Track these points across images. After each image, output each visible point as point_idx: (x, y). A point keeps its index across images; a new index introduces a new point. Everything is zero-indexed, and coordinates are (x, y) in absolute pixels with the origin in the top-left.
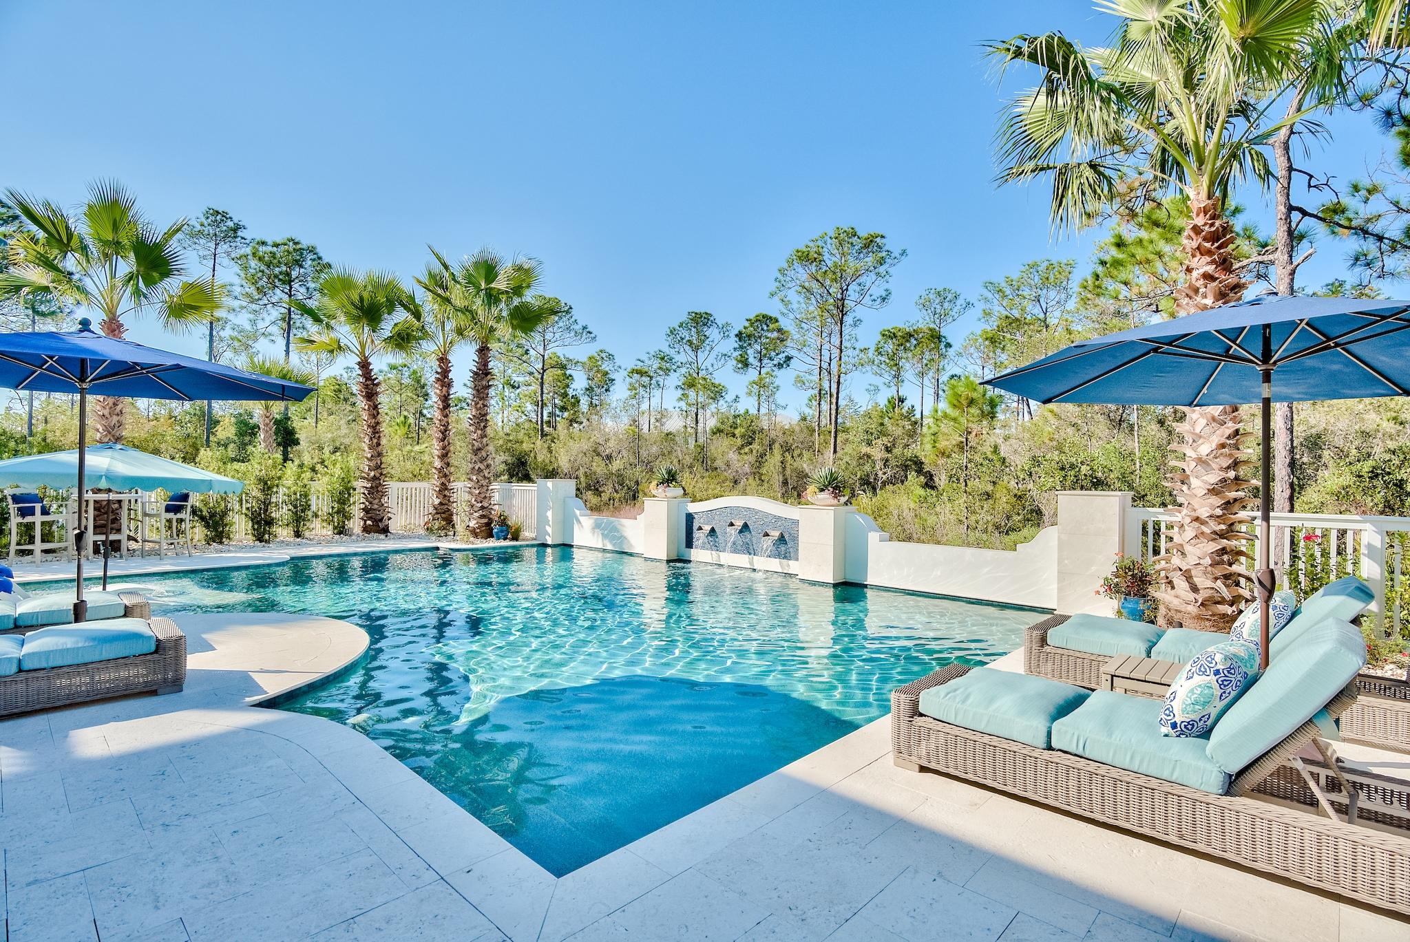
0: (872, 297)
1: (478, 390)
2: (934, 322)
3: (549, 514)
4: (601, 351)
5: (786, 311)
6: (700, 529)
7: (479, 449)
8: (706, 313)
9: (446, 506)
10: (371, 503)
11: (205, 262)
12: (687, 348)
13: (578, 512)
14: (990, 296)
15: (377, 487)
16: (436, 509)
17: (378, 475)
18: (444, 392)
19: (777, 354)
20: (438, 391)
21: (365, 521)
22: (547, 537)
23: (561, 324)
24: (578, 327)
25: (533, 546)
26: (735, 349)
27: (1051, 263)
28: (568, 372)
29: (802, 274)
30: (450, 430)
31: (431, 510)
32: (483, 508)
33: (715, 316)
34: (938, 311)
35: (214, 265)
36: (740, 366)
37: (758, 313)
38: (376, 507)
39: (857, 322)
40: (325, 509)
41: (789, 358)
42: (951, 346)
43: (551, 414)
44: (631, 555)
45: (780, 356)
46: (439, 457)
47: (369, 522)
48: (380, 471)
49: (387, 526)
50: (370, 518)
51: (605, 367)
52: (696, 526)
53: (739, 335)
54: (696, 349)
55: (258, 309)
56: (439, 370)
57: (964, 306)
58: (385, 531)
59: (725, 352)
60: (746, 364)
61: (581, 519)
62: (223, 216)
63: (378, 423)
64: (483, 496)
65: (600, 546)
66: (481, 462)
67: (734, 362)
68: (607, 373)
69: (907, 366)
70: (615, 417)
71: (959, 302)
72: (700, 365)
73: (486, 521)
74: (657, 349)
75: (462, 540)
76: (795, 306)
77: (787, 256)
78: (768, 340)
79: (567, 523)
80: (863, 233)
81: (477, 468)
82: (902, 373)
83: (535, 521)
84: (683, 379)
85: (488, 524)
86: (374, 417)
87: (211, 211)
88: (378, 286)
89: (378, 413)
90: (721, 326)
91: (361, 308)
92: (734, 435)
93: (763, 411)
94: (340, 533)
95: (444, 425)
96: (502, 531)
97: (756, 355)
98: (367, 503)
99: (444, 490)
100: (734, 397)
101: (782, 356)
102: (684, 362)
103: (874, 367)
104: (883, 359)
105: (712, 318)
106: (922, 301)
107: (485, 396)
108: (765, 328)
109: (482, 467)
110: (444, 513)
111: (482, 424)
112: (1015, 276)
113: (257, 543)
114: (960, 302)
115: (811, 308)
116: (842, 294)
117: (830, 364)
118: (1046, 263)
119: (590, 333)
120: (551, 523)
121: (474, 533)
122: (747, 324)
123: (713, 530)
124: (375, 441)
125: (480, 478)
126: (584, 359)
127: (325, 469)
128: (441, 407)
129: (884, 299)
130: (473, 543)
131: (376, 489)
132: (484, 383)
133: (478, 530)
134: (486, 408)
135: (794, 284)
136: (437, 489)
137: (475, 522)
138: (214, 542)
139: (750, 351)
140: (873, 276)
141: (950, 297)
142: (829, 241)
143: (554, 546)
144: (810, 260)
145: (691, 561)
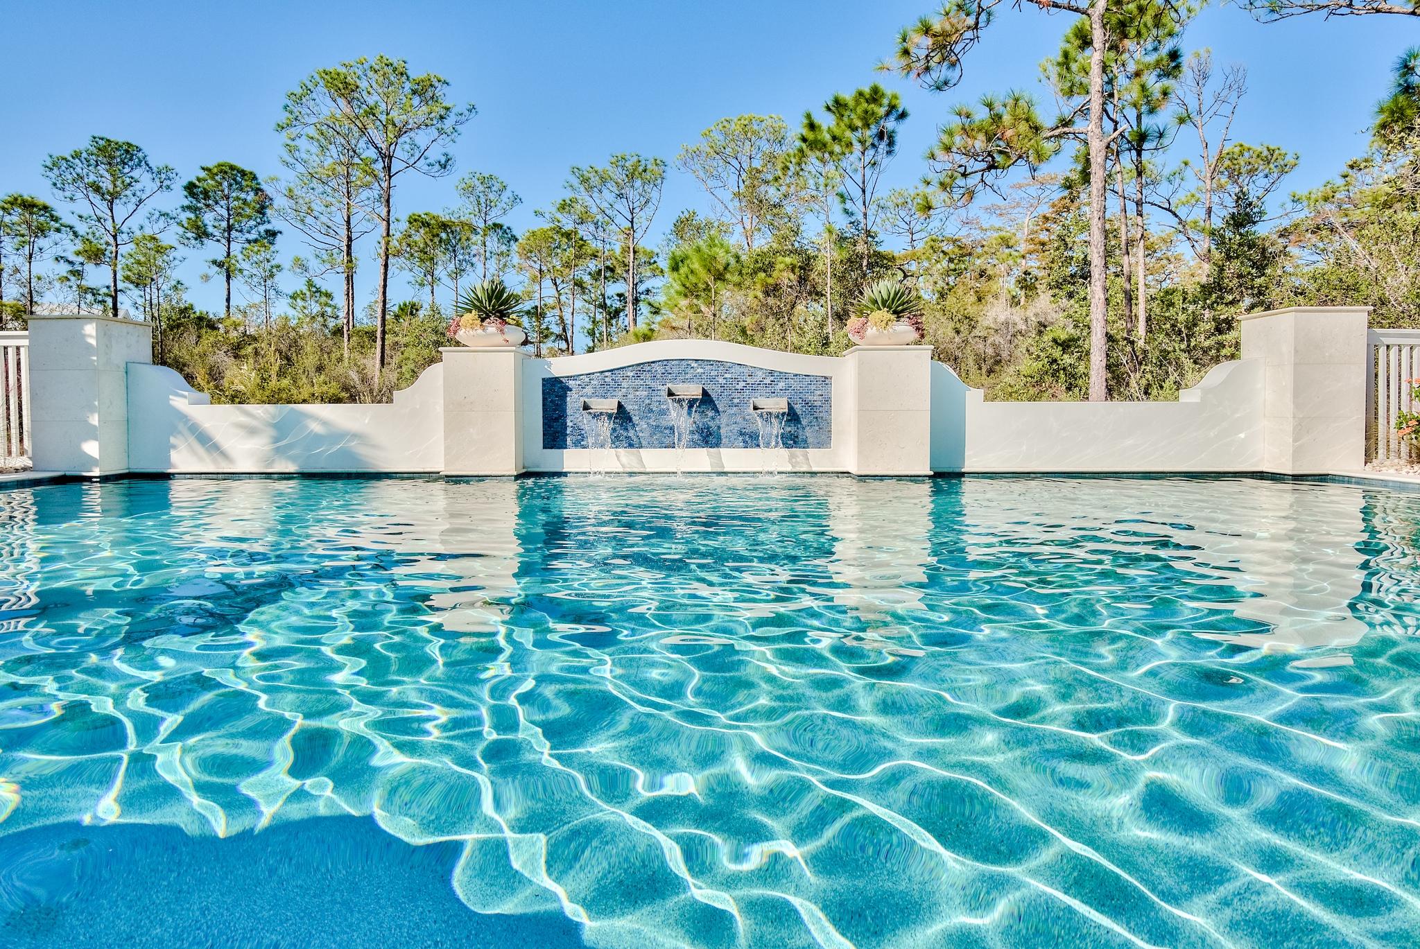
0: (428, 161)
2: (479, 214)
5: (291, 160)
6: (584, 408)
8: (129, 145)
12: (93, 195)
19: (255, 226)
26: (182, 209)
29: (327, 107)
33: (146, 150)
36: (191, 235)
37: (221, 160)
41: (272, 234)
45: (260, 229)
52: (573, 402)
53: (190, 188)
54: (112, 198)
59: (164, 210)
60: (201, 234)
67: (182, 229)
72: (119, 221)
78: (240, 204)
90: (155, 170)
97: (219, 224)
105: (140, 155)
108: (234, 186)
112: (600, 167)
114: (506, 195)
116: (389, 149)
118: (635, 159)
122: (203, 174)
123: (620, 408)
129: (443, 166)
139: (209, 216)
140: (433, 132)
141: (497, 186)
143: (105, 479)
144: (344, 88)
145: (565, 474)
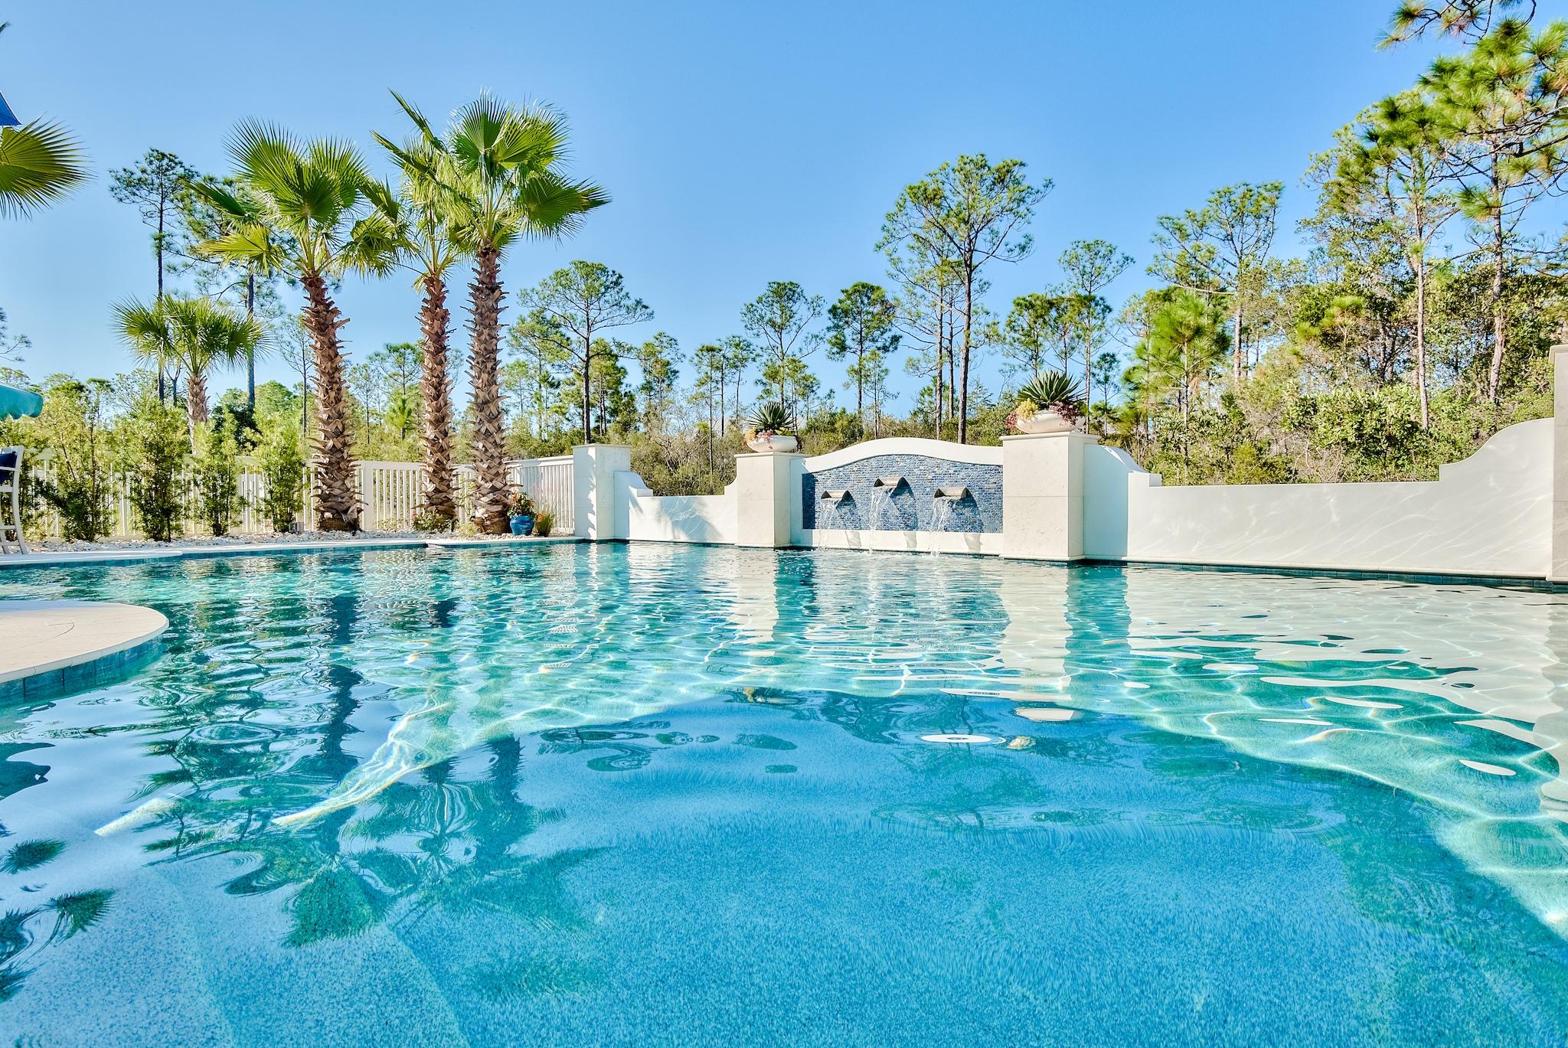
0: (1009, 247)
1: (481, 315)
2: (1083, 286)
3: (592, 496)
4: (660, 335)
5: (896, 272)
6: (826, 495)
7: (486, 402)
8: (791, 283)
9: (444, 495)
10: (329, 486)
11: (149, 220)
12: (769, 329)
13: (634, 491)
14: (1166, 235)
15: (339, 463)
16: (429, 498)
17: (339, 446)
18: (436, 329)
19: (882, 333)
20: (427, 327)
21: (323, 513)
22: (591, 531)
23: (608, 297)
24: (630, 303)
25: (569, 542)
26: (829, 329)
27: (1250, 187)
28: (619, 364)
29: (918, 219)
30: (447, 385)
31: (425, 501)
32: (494, 489)
33: (803, 287)
34: (1088, 270)
35: (161, 224)
36: (835, 350)
37: (856, 282)
38: (337, 492)
39: (985, 285)
40: (262, 495)
41: (896, 339)
42: (1110, 310)
43: (600, 419)
44: (717, 545)
45: (886, 336)
46: (431, 422)
47: (328, 515)
48: (342, 440)
49: (356, 521)
50: (329, 509)
51: (666, 355)
52: (819, 491)
53: (833, 311)
54: (779, 328)
55: (210, 270)
56: (428, 297)
57: (1121, 263)
58: (353, 527)
59: (816, 333)
60: (843, 348)
61: (641, 500)
62: (170, 160)
63: (337, 369)
64: (494, 471)
65: (670, 538)
66: (490, 421)
67: (829, 346)
68: (668, 363)
69: (1046, 344)
70: (681, 415)
71: (1114, 258)
72: (785, 349)
73: (499, 508)
74: (730, 335)
75: (464, 535)
76: (907, 265)
77: (896, 198)
78: (870, 317)
79: (618, 509)
80: (995, 164)
81: (483, 430)
82: (1041, 354)
83: (571, 506)
84: (764, 369)
85: (502, 514)
86: (331, 359)
87: (155, 154)
88: (326, 158)
89: (337, 355)
90: (810, 300)
91: (299, 190)
92: (834, 431)
93: (868, 401)
94: (284, 530)
95: (438, 377)
96: (523, 522)
97: (855, 337)
98: (325, 487)
99: (440, 471)
100: (828, 392)
101: (888, 335)
102: (765, 347)
103: (1007, 347)
104: (1016, 336)
105: (799, 290)
106: (1067, 258)
107: (492, 323)
108: (866, 301)
109: (492, 429)
110: (441, 504)
111: (490, 365)
112: (1197, 209)
113: (152, 541)
114: (1117, 257)
115: (928, 267)
116: (969, 244)
117: (951, 342)
118: (1243, 189)
119: (646, 307)
120: (595, 509)
121: (483, 527)
122: (843, 297)
123: (847, 497)
124: (333, 394)
125: (489, 445)
126: (640, 345)
127: (258, 435)
128: (432, 350)
129: (1023, 249)
130: (479, 539)
131: (338, 464)
132: (490, 303)
133: (488, 523)
134: (495, 341)
135: (907, 233)
136: (431, 469)
137: (482, 510)
138: (79, 538)
139: (848, 332)
140: (1009, 219)
141: (1103, 251)
142: (952, 175)
143: (600, 542)
144: (928, 197)
145: (814, 549)
